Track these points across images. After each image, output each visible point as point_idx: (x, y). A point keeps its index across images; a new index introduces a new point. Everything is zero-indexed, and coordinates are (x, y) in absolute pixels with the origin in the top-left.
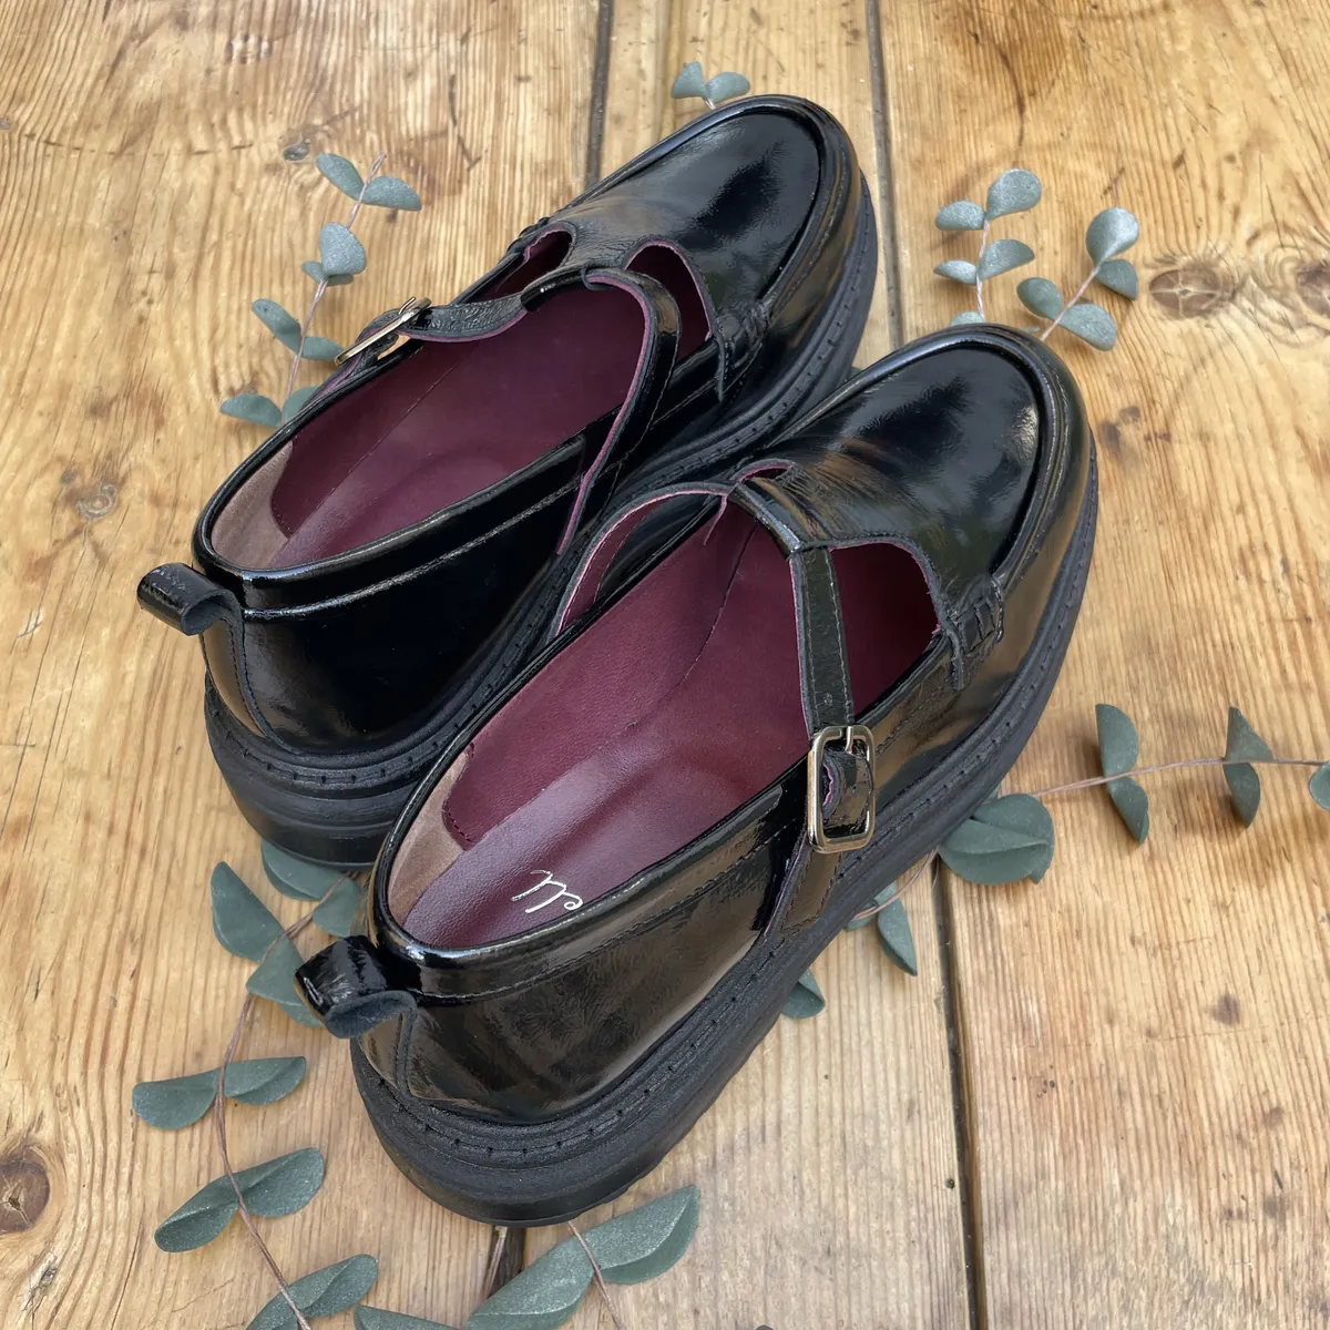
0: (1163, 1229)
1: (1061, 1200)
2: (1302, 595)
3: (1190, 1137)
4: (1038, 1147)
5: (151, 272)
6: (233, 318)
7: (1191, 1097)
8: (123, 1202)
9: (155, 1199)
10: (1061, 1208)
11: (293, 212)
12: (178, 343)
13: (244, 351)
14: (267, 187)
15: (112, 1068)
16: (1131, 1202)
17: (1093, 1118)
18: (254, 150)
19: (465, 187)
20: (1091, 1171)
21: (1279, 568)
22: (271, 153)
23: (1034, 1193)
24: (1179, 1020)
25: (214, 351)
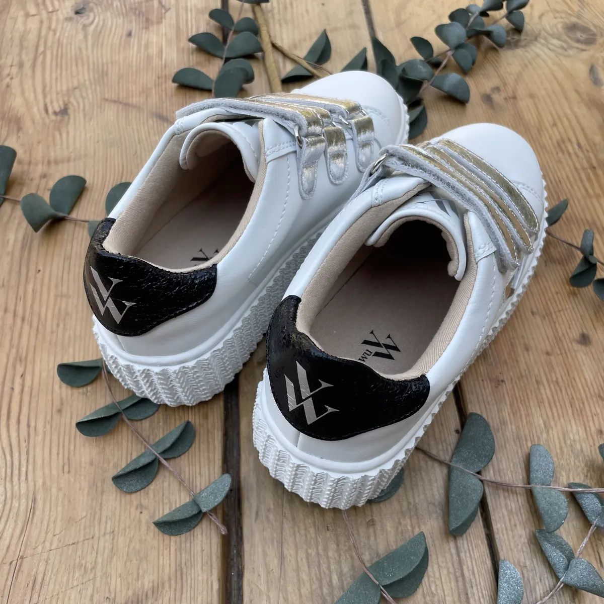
0: (568, 442)
1: (515, 434)
2: (590, 158)
3: (576, 400)
4: (499, 410)
5: (12, 66)
6: (54, 82)
7: (573, 381)
8: (23, 485)
9: (40, 482)
10: (515, 437)
11: (81, 36)
12: (27, 94)
13: (60, 96)
14: (67, 27)
15: (13, 421)
16: (550, 431)
17: (525, 394)
18: (59, 13)
19: (164, 20)
20: (528, 419)
21: (576, 147)
22: (68, 13)
23: (501, 431)
24: (561, 346)
25: (45, 96)
